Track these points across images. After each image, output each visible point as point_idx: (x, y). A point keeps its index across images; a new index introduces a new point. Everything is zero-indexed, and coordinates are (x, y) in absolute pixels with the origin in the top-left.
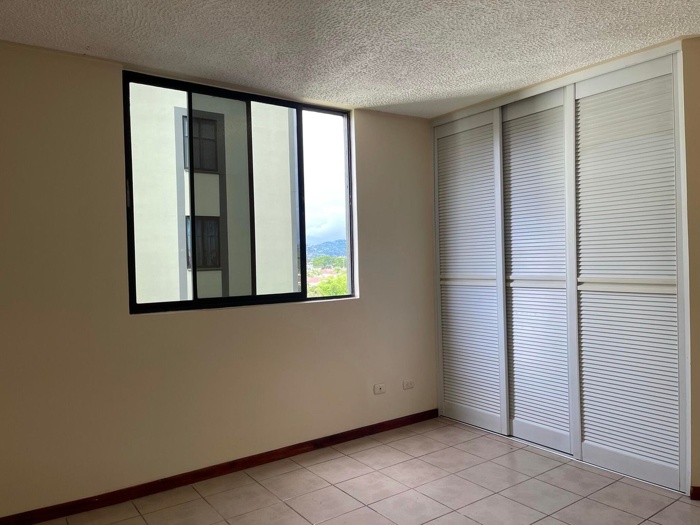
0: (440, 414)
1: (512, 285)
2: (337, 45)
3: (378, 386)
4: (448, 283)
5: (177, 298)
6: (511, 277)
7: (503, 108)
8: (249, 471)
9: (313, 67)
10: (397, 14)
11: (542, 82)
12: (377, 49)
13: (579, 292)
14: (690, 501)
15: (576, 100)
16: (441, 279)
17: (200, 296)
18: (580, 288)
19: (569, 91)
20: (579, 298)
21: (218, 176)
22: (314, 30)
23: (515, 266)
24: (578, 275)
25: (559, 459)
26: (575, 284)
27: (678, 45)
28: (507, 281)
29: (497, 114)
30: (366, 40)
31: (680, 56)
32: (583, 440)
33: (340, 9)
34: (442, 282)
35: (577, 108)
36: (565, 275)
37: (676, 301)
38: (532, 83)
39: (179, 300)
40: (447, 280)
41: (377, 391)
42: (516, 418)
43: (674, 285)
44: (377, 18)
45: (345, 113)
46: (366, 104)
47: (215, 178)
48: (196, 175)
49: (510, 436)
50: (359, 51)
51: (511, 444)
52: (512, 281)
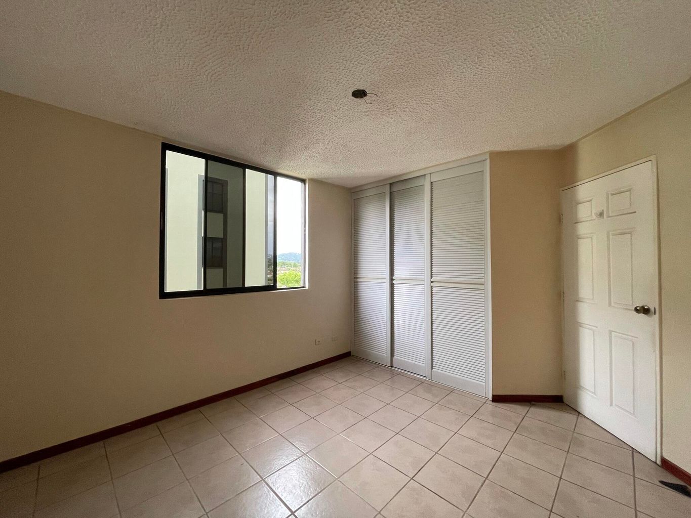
0: (352, 354)
1: (394, 282)
2: (302, 137)
3: (317, 340)
4: (358, 280)
5: (195, 289)
6: (394, 278)
7: (391, 184)
8: (236, 397)
9: (286, 150)
10: (342, 120)
11: (413, 171)
12: (326, 142)
13: (431, 286)
14: (491, 403)
15: (431, 182)
16: (355, 278)
17: (208, 287)
18: (432, 284)
19: (428, 177)
20: (432, 290)
21: (222, 215)
22: (289, 126)
23: (396, 272)
24: (431, 277)
25: (419, 380)
26: (430, 282)
27: (488, 156)
28: (392, 280)
29: (388, 187)
30: (320, 135)
31: (488, 161)
32: (432, 368)
33: (307, 113)
34: (355, 280)
35: (431, 186)
36: (423, 277)
37: (484, 293)
38: (408, 171)
39: (196, 290)
40: (357, 278)
41: (317, 343)
42: (395, 357)
43: (483, 284)
44: (329, 122)
45: (303, 181)
46: (315, 176)
47: (221, 216)
48: (208, 214)
49: (392, 367)
50: (315, 142)
51: (392, 372)
52: (394, 280)
